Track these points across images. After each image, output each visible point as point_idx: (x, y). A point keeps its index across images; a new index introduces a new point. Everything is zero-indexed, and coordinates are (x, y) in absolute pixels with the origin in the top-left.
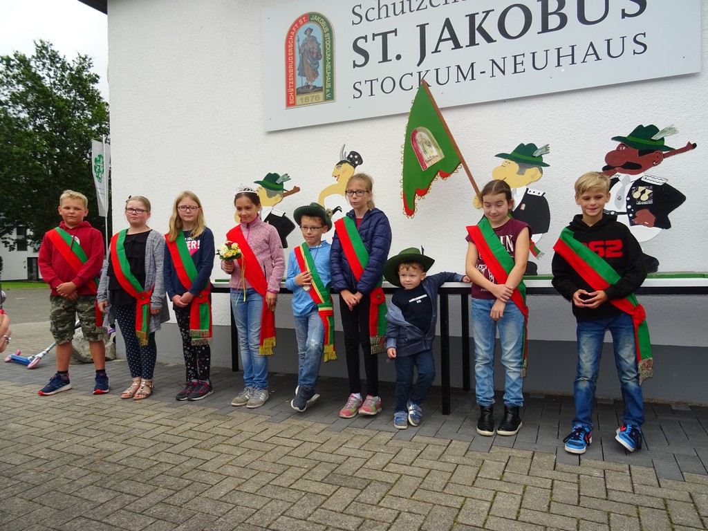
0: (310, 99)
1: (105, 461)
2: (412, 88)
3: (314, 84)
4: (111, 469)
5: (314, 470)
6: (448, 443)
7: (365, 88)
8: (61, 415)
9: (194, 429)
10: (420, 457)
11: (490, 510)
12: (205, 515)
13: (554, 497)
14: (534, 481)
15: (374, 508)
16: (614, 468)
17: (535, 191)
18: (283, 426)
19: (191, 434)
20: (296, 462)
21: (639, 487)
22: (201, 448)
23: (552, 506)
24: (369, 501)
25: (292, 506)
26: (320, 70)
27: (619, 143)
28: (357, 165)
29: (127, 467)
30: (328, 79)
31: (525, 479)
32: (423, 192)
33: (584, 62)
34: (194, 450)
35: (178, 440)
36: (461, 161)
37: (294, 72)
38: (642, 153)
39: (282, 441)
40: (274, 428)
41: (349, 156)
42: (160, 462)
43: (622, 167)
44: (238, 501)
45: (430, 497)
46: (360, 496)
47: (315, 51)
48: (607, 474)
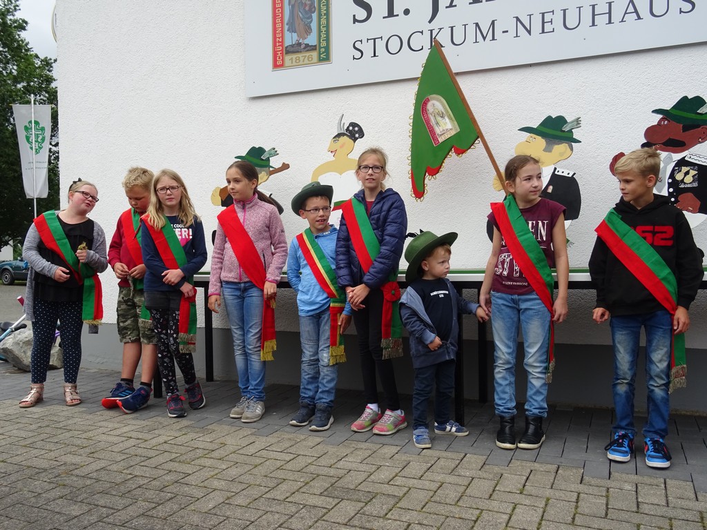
0: (302, 59)
1: (72, 475)
2: (422, 49)
3: (306, 42)
4: (80, 483)
5: (312, 483)
6: (462, 456)
7: (367, 48)
8: (11, 428)
9: (169, 442)
10: (431, 470)
11: (508, 523)
12: (194, 527)
13: (579, 510)
14: (558, 494)
15: (381, 520)
16: (648, 482)
17: (564, 171)
18: (271, 439)
19: (166, 447)
20: (290, 476)
21: (674, 501)
22: (180, 462)
23: (577, 518)
24: (375, 513)
25: (289, 518)
26: (314, 25)
27: (661, 116)
28: (357, 138)
29: (98, 480)
30: (323, 36)
31: (548, 493)
32: (434, 171)
33: (622, 21)
34: (172, 464)
35: (152, 453)
36: (479, 135)
37: (282, 27)
38: (686, 129)
39: (272, 455)
40: (261, 442)
41: (348, 127)
42: (136, 476)
43: (664, 144)
44: (228, 513)
45: (442, 509)
46: (365, 508)
47: (308, 2)
48: (639, 488)
